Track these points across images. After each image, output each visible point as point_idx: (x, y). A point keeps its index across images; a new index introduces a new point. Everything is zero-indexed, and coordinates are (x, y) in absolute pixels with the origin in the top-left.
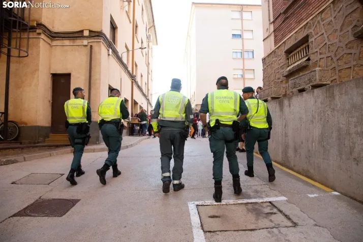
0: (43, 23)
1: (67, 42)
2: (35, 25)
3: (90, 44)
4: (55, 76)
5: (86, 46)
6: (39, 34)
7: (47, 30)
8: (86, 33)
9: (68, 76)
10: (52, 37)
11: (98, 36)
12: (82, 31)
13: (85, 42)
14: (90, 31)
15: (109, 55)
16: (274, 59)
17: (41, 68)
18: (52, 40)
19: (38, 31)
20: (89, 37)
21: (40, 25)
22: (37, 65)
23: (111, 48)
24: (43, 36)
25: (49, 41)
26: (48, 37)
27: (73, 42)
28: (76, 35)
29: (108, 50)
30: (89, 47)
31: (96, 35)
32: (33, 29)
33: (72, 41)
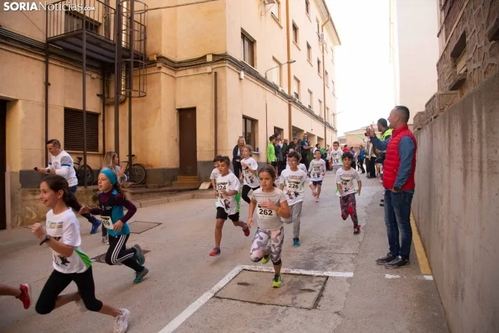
0: (163, 55)
1: (190, 72)
2: (155, 59)
3: (215, 70)
4: (181, 111)
5: (210, 73)
6: (160, 68)
7: (167, 62)
8: (209, 58)
9: (193, 110)
10: (175, 67)
11: (222, 60)
12: (205, 57)
13: (209, 69)
14: (214, 55)
15: (241, 79)
16: (445, 66)
17: (163, 104)
18: (175, 71)
19: (158, 65)
20: (214, 62)
21: (160, 58)
22: (159, 103)
23: (244, 70)
24: (164, 70)
25: (171, 73)
26: (170, 69)
27: (197, 71)
28: (199, 62)
29: (239, 74)
30: (213, 74)
31: (221, 58)
32: (153, 63)
33: (195, 69)
